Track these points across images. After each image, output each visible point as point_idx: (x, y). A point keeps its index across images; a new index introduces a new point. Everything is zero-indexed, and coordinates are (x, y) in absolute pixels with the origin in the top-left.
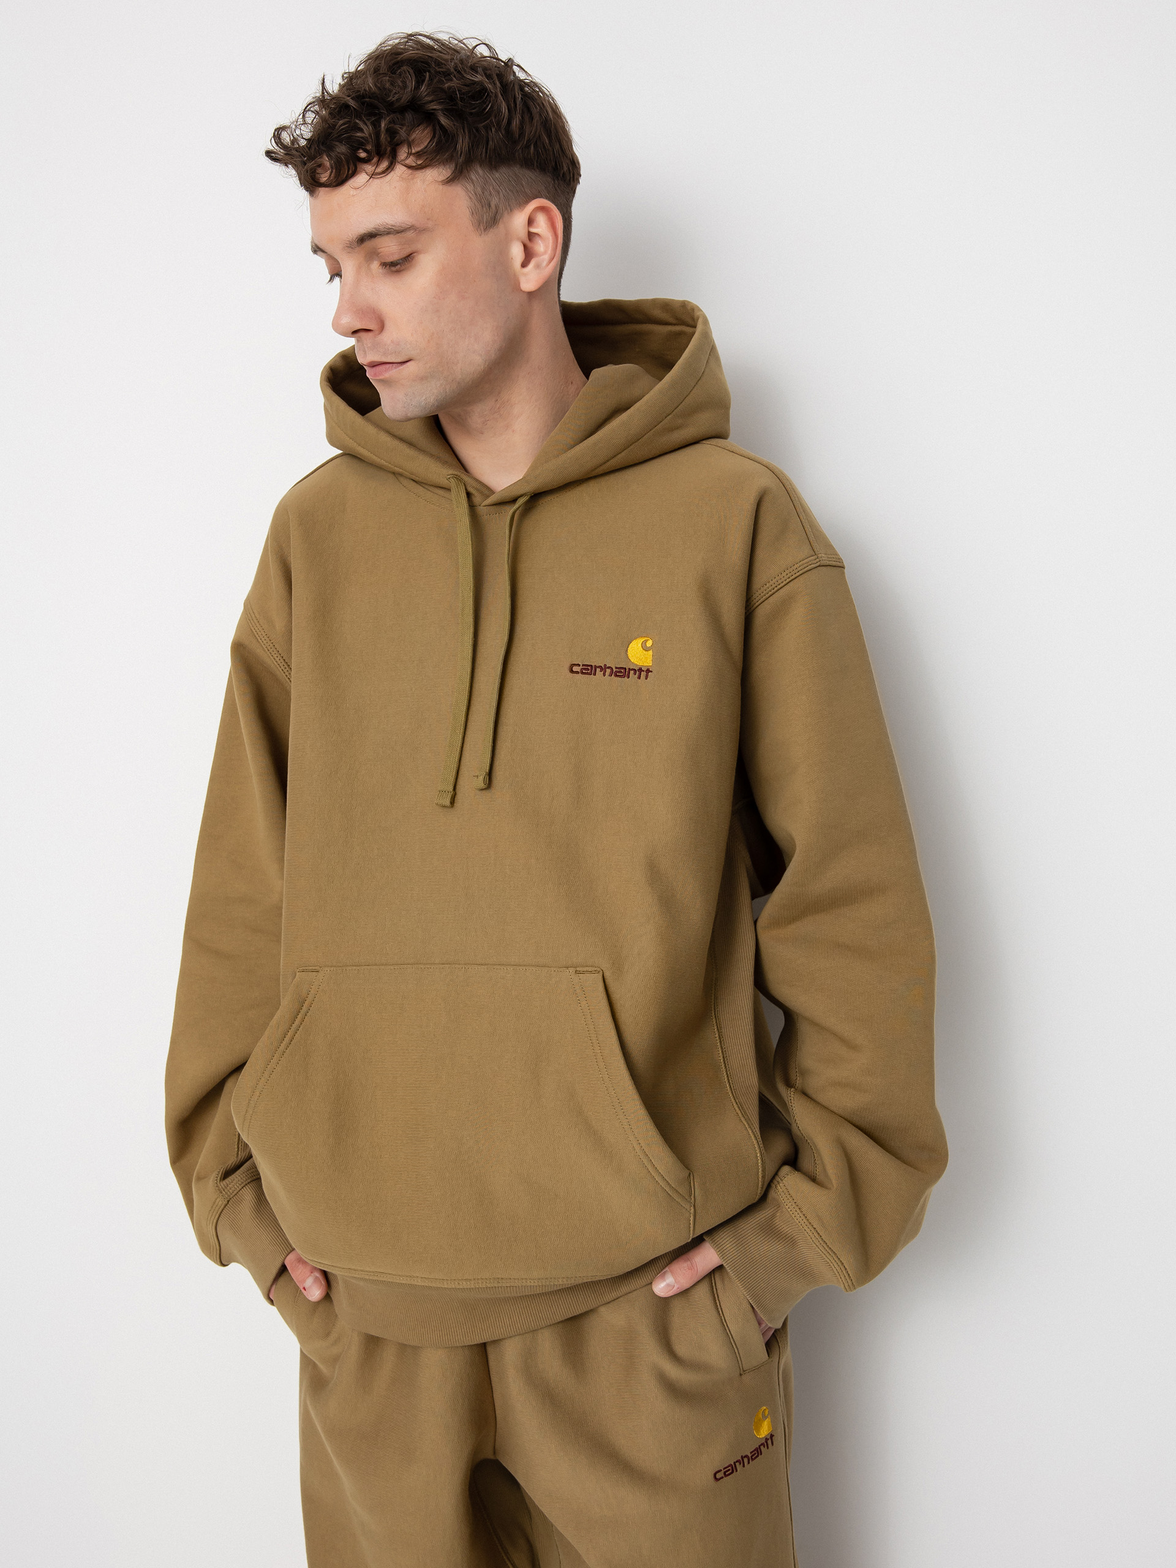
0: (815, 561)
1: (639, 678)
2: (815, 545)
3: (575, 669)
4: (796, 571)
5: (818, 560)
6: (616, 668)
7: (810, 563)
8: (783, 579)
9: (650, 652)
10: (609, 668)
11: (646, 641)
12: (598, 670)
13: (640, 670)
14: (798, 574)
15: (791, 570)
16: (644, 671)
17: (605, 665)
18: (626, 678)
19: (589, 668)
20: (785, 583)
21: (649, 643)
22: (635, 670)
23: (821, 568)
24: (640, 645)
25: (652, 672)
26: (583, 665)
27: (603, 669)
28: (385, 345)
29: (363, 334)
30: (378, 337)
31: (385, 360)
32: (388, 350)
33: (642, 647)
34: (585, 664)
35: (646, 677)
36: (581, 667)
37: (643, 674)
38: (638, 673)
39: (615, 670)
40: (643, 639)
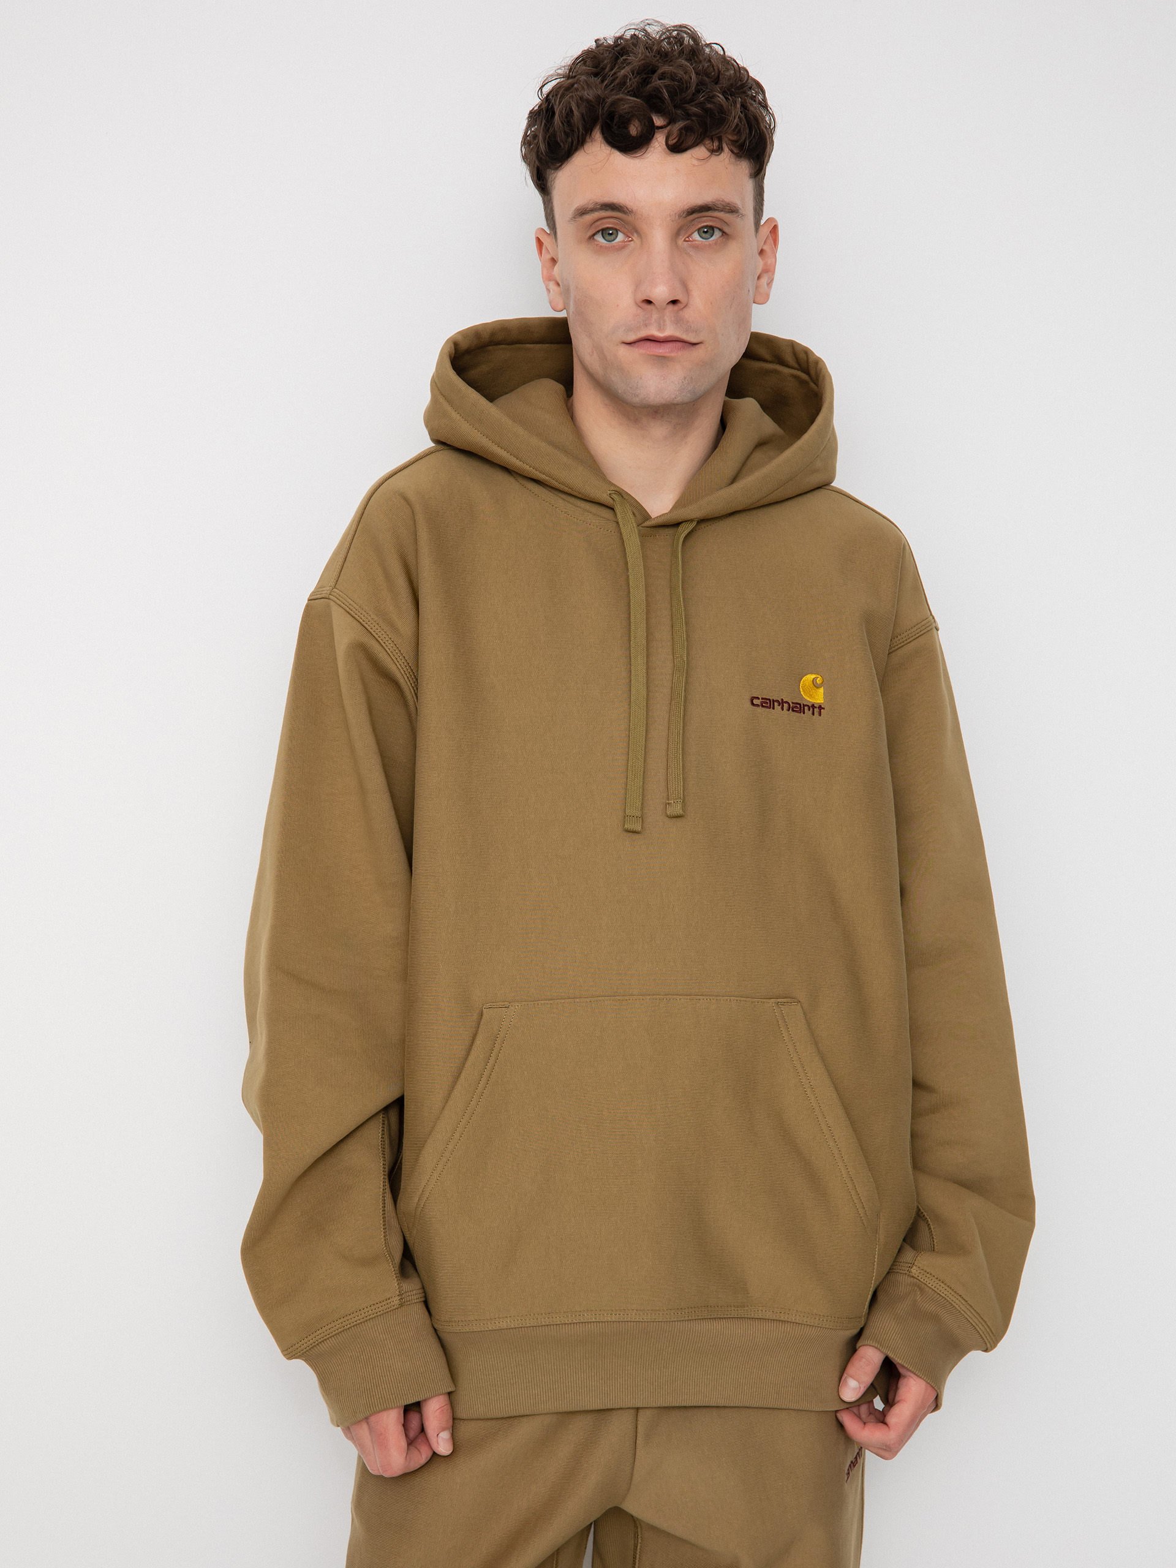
1: (813, 714)
3: (755, 701)
6: (793, 703)
9: (821, 690)
10: (786, 702)
11: (816, 678)
12: (776, 703)
13: (813, 706)
16: (816, 707)
17: (782, 700)
18: (802, 713)
19: (768, 701)
20: (914, 637)
21: (819, 680)
22: (809, 706)
24: (811, 682)
25: (824, 709)
26: (762, 699)
27: (781, 703)
28: (688, 322)
29: (671, 307)
30: (681, 313)
31: (685, 337)
32: (691, 327)
33: (813, 683)
34: (764, 697)
35: (820, 714)
36: (761, 700)
37: (816, 710)
38: (811, 709)
39: (791, 705)
40: (814, 676)
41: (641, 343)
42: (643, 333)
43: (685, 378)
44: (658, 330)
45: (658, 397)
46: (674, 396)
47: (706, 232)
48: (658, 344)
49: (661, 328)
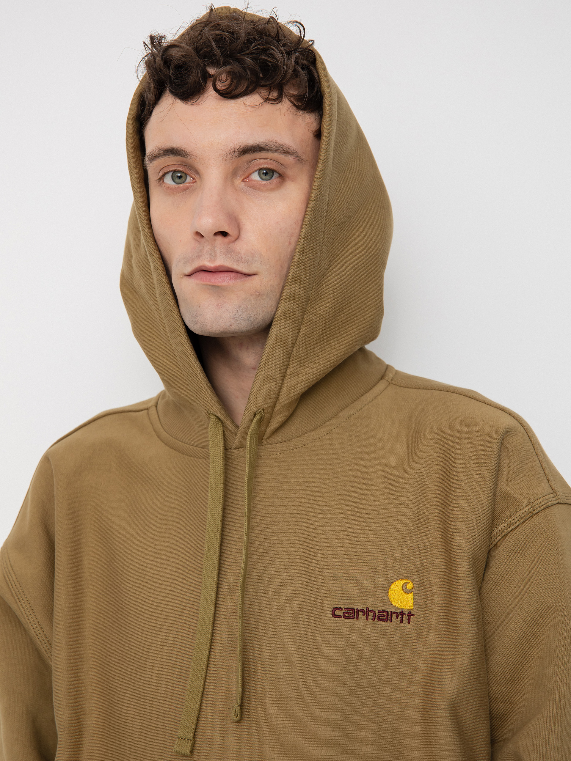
0: (554, 499)
1: (402, 621)
2: (553, 483)
3: (338, 613)
4: (537, 506)
5: (557, 498)
6: (379, 611)
7: (550, 500)
8: (525, 514)
9: (411, 595)
10: (371, 611)
11: (407, 583)
12: (361, 613)
13: (402, 613)
14: (540, 509)
15: (532, 505)
16: (405, 614)
17: (367, 608)
18: (389, 621)
19: (351, 611)
20: (527, 517)
21: (410, 586)
22: (397, 613)
23: (560, 505)
24: (400, 588)
25: (413, 615)
26: (345, 609)
27: (366, 612)
28: (239, 253)
29: (220, 238)
30: (232, 245)
31: (235, 267)
32: (242, 258)
33: (403, 590)
34: (347, 607)
35: (409, 621)
36: (343, 611)
37: (405, 618)
38: (400, 616)
39: (377, 614)
40: (403, 582)
41: (198, 273)
42: (197, 264)
43: (239, 307)
44: (209, 261)
45: (214, 324)
46: (229, 324)
47: (266, 174)
48: (212, 274)
49: (213, 258)
